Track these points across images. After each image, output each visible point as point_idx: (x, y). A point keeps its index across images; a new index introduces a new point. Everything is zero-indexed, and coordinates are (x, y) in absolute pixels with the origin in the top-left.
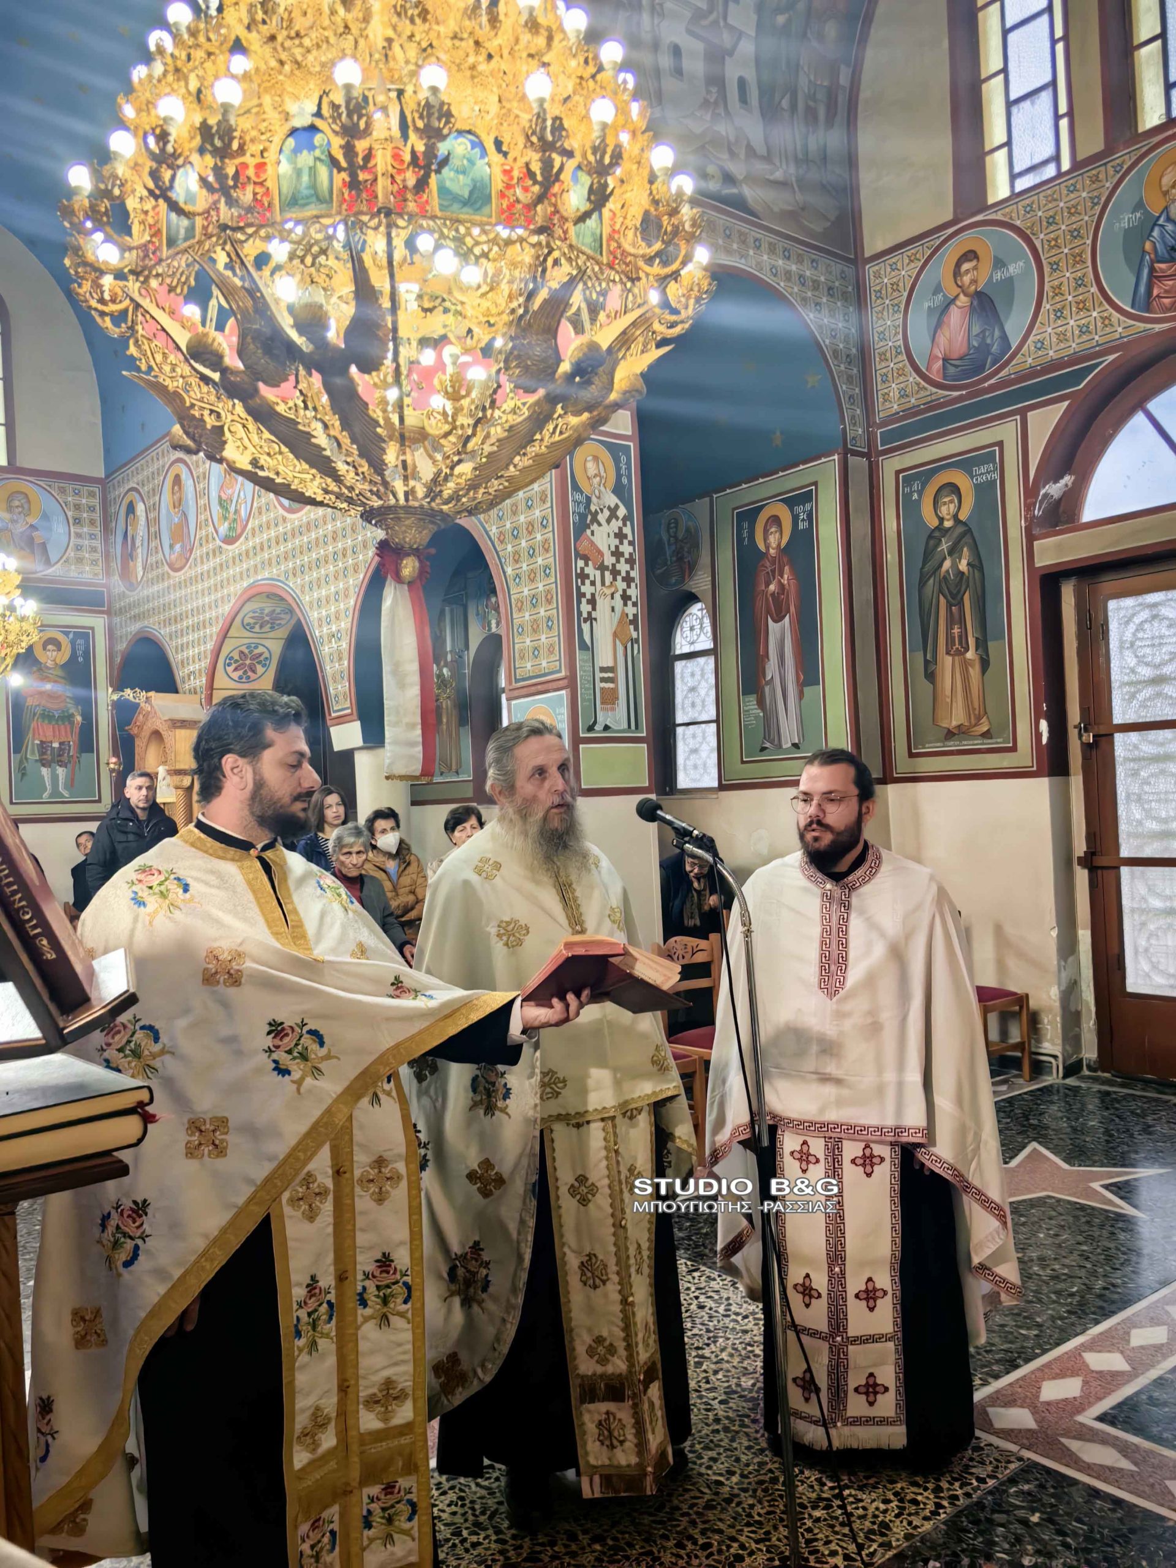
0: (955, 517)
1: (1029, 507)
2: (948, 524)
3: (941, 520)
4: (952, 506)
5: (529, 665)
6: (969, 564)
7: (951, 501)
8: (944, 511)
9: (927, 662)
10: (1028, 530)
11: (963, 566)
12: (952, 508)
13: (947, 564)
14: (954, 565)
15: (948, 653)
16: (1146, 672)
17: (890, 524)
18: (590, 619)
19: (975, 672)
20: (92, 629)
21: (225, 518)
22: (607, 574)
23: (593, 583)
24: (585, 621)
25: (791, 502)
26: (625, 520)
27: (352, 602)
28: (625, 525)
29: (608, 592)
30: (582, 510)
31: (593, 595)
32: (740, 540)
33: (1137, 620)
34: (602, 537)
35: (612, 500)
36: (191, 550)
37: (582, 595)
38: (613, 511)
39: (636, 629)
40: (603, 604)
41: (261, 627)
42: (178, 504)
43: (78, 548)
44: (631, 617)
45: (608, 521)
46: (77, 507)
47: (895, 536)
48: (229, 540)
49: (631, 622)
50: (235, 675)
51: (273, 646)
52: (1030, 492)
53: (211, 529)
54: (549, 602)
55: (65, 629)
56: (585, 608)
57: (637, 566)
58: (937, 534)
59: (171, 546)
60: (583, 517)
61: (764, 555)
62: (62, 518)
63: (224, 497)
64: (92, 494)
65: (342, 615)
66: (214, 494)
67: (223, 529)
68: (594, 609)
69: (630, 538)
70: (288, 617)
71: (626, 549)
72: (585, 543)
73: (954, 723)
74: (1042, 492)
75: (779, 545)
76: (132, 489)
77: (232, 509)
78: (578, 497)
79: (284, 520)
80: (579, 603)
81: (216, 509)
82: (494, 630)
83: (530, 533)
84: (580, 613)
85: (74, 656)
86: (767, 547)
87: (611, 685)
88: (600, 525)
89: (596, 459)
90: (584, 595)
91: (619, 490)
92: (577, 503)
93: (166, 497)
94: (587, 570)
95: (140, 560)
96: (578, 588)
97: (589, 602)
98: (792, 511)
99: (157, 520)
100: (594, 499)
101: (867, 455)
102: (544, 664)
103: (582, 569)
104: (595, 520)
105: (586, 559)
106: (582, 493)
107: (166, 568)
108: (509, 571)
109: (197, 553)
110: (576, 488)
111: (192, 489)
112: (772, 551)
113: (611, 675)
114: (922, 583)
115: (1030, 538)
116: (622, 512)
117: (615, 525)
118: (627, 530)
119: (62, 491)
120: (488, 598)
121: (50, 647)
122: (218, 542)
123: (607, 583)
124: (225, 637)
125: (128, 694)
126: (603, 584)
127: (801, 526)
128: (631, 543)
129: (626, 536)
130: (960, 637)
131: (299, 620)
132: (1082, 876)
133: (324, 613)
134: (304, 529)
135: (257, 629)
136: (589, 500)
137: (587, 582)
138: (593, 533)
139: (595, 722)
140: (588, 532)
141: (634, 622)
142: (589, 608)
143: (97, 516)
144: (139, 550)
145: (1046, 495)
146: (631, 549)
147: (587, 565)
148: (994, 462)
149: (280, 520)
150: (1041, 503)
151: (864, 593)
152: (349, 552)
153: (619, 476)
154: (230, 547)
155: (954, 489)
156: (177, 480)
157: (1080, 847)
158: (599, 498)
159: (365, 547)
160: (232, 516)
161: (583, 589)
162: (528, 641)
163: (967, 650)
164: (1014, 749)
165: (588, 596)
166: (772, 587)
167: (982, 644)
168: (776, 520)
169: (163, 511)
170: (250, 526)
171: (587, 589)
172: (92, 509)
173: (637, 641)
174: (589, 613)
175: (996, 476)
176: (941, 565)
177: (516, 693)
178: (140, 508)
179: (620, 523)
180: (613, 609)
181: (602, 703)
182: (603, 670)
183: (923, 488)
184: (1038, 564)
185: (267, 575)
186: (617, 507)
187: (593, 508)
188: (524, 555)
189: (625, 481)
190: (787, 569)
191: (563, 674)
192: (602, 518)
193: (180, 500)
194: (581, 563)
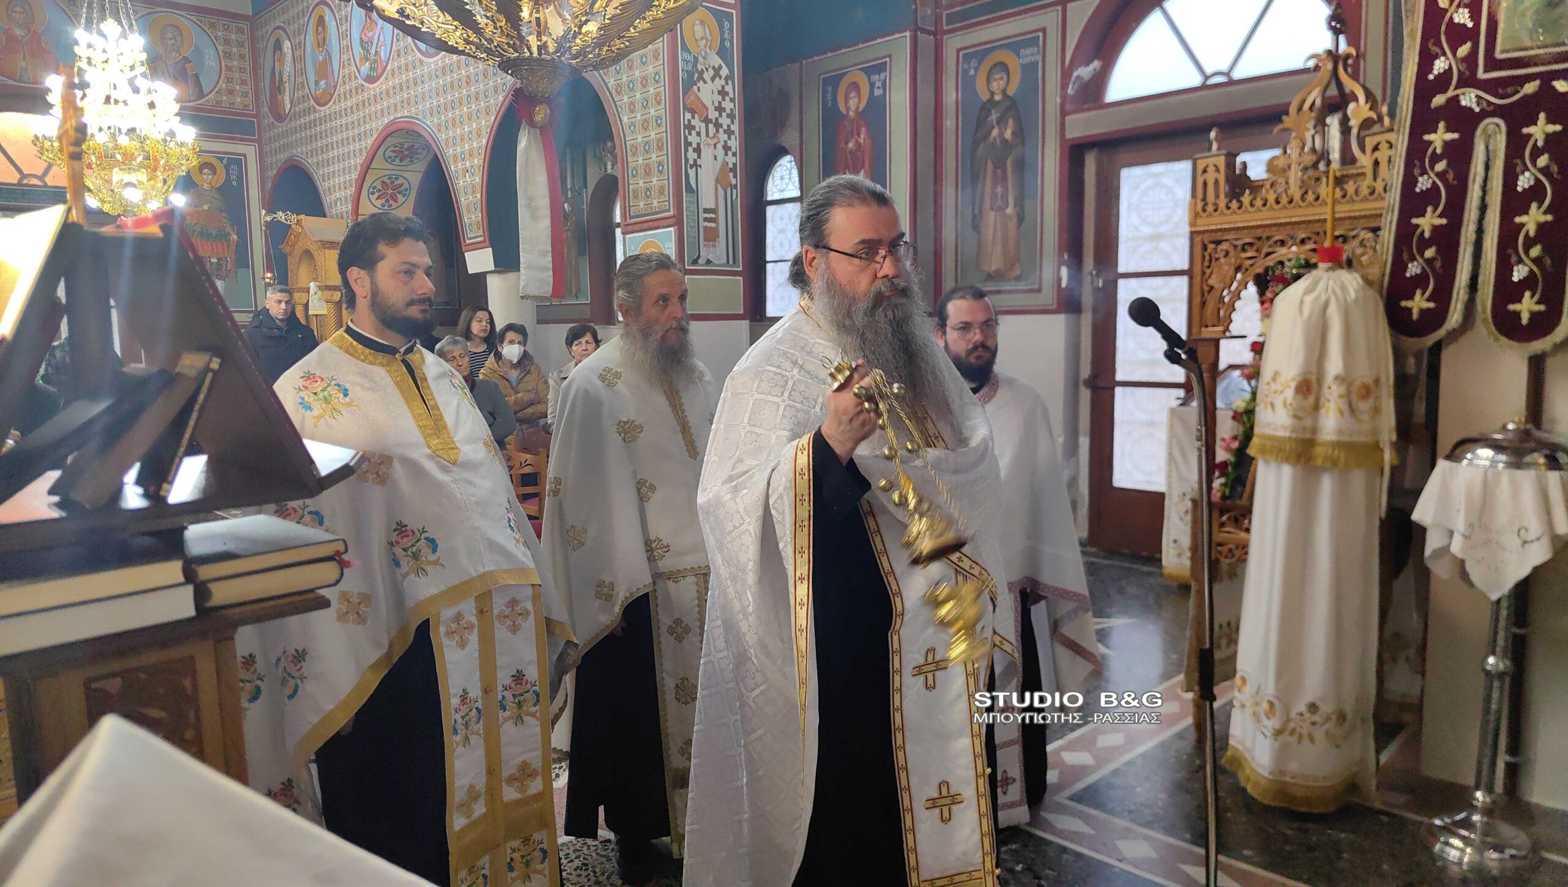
0: (1004, 92)
1: (1064, 86)
2: (997, 98)
3: (992, 94)
4: (1001, 82)
5: (642, 204)
6: (1013, 134)
7: (1001, 78)
8: (995, 86)
9: (974, 217)
10: (1062, 106)
11: (1008, 134)
12: (1002, 83)
13: (995, 132)
14: (1001, 134)
15: (992, 209)
16: (1147, 230)
17: (950, 96)
18: (695, 165)
19: (1012, 224)
20: (245, 155)
21: (367, 59)
22: (711, 126)
23: (698, 134)
24: (691, 168)
25: (869, 71)
26: (727, 79)
27: (484, 142)
28: (727, 83)
29: (712, 142)
30: (690, 68)
31: (698, 144)
32: (824, 105)
33: (1143, 187)
34: (707, 93)
35: (717, 61)
36: (335, 87)
37: (688, 144)
38: (717, 71)
39: (735, 176)
40: (707, 153)
41: (401, 160)
42: (322, 43)
43: (229, 80)
44: (731, 166)
45: (713, 79)
46: (227, 42)
47: (954, 106)
48: (371, 80)
49: (731, 170)
50: (378, 203)
51: (413, 176)
52: (1066, 74)
53: (353, 68)
54: (660, 148)
55: (220, 156)
56: (691, 156)
57: (736, 121)
58: (988, 106)
59: (317, 83)
60: (690, 74)
61: (846, 117)
62: (212, 52)
63: (365, 39)
64: (240, 31)
65: (475, 152)
66: (356, 36)
67: (365, 68)
68: (699, 157)
69: (731, 95)
70: (425, 152)
71: (728, 105)
72: (692, 98)
73: (994, 268)
74: (1075, 74)
75: (857, 108)
76: (278, 28)
77: (373, 51)
78: (686, 55)
79: (421, 62)
80: (686, 151)
81: (357, 49)
82: (609, 171)
83: (644, 87)
84: (687, 160)
85: (228, 179)
86: (848, 109)
87: (713, 225)
88: (705, 82)
89: (703, 23)
90: (690, 144)
91: (723, 53)
92: (686, 61)
93: (310, 37)
94: (693, 122)
95: (287, 93)
96: (686, 138)
97: (695, 150)
98: (869, 80)
99: (303, 58)
100: (700, 59)
101: (935, 34)
102: (655, 203)
103: (689, 121)
104: (701, 78)
105: (693, 112)
106: (690, 53)
107: (312, 102)
108: (625, 119)
109: (340, 90)
110: (685, 48)
111: (335, 29)
112: (851, 113)
113: (713, 216)
114: (975, 147)
115: (1064, 113)
116: (725, 72)
117: (719, 83)
118: (729, 88)
119: (212, 26)
120: (605, 143)
121: (206, 171)
122: (361, 81)
123: (711, 135)
124: (368, 168)
125: (280, 216)
126: (707, 135)
127: (878, 92)
128: (732, 100)
129: (727, 94)
130: (1002, 196)
131: (436, 158)
132: (1085, 395)
133: (459, 150)
134: (439, 73)
135: (397, 161)
136: (696, 60)
137: (694, 133)
138: (699, 90)
139: (699, 256)
140: (695, 88)
141: (733, 170)
142: (695, 155)
143: (246, 51)
144: (287, 85)
145: (1078, 77)
146: (731, 105)
147: (693, 117)
148: (1038, 47)
149: (418, 63)
150: (1074, 84)
151: (926, 153)
152: (482, 96)
153: (723, 40)
154: (371, 86)
155: (1003, 67)
156: (321, 21)
157: (1086, 371)
158: (704, 58)
159: (496, 92)
160: (372, 57)
161: (690, 139)
162: (641, 182)
163: (1007, 206)
164: (1039, 290)
165: (695, 145)
166: (851, 145)
167: (1020, 203)
168: (855, 87)
169: (308, 50)
170: (389, 67)
171: (693, 139)
172: (240, 44)
173: (736, 186)
174: (695, 161)
175: (1039, 58)
176: (989, 133)
177: (630, 228)
178: (287, 46)
179: (723, 82)
180: (715, 158)
181: (705, 240)
182: (706, 211)
183: (979, 64)
184: (1070, 135)
185: (406, 114)
186: (720, 67)
187: (699, 67)
188: (638, 106)
189: (728, 44)
190: (863, 129)
191: (671, 213)
192: (707, 76)
193: (324, 39)
194: (688, 116)
